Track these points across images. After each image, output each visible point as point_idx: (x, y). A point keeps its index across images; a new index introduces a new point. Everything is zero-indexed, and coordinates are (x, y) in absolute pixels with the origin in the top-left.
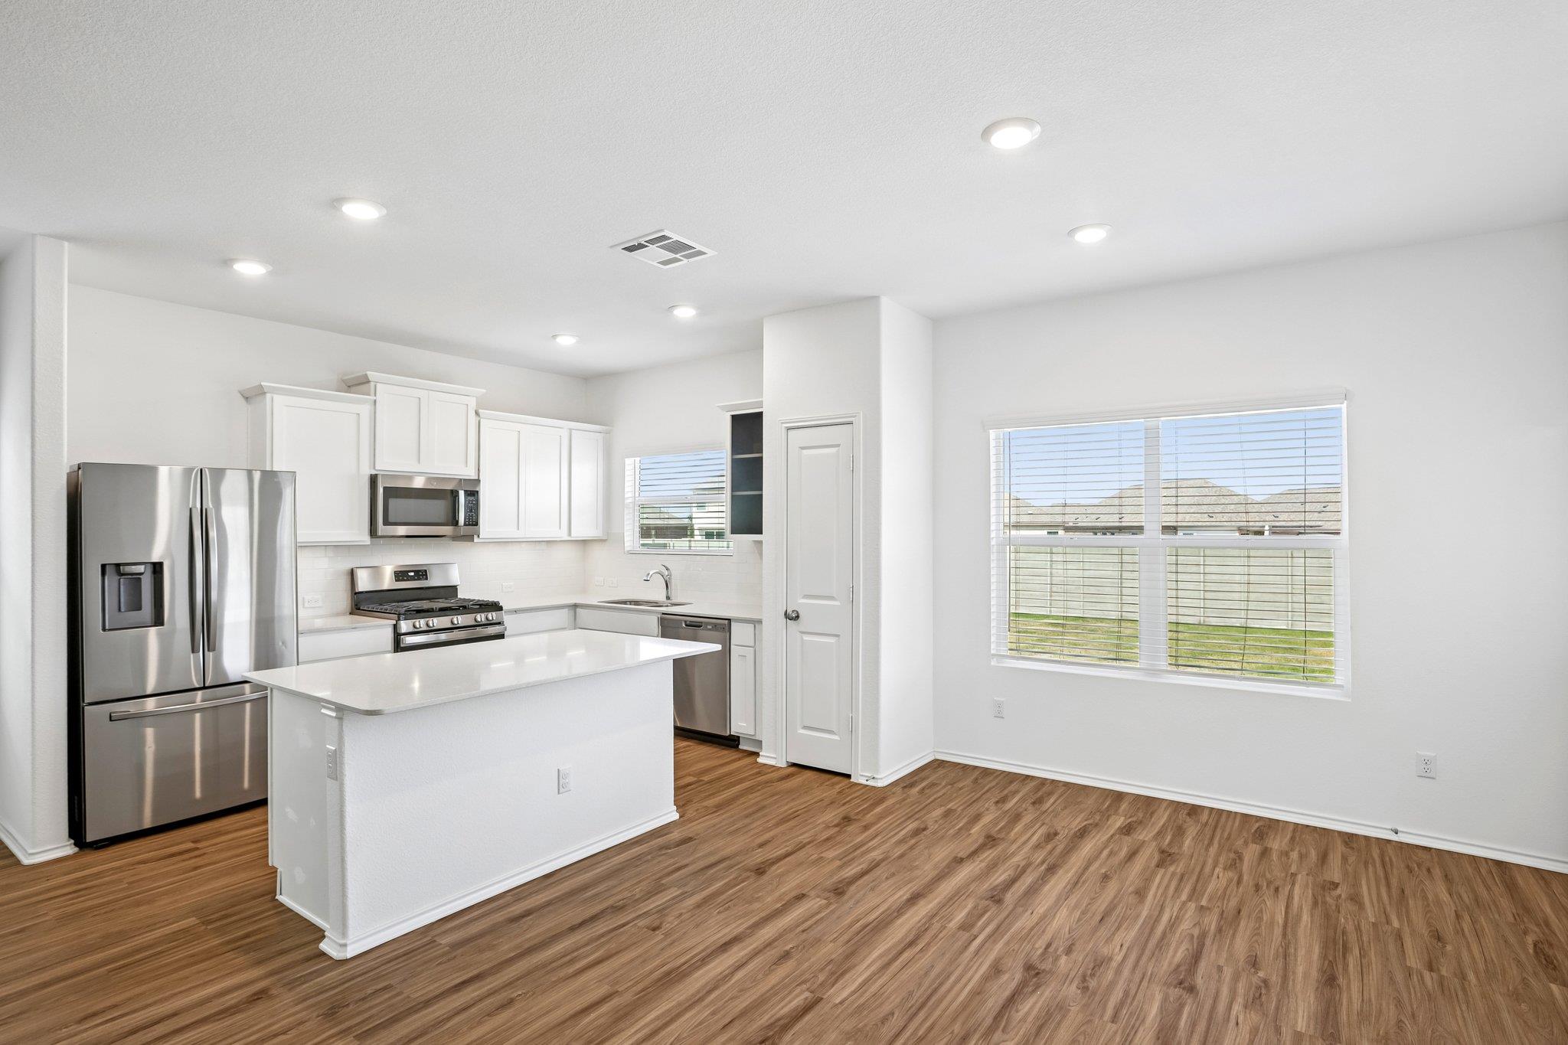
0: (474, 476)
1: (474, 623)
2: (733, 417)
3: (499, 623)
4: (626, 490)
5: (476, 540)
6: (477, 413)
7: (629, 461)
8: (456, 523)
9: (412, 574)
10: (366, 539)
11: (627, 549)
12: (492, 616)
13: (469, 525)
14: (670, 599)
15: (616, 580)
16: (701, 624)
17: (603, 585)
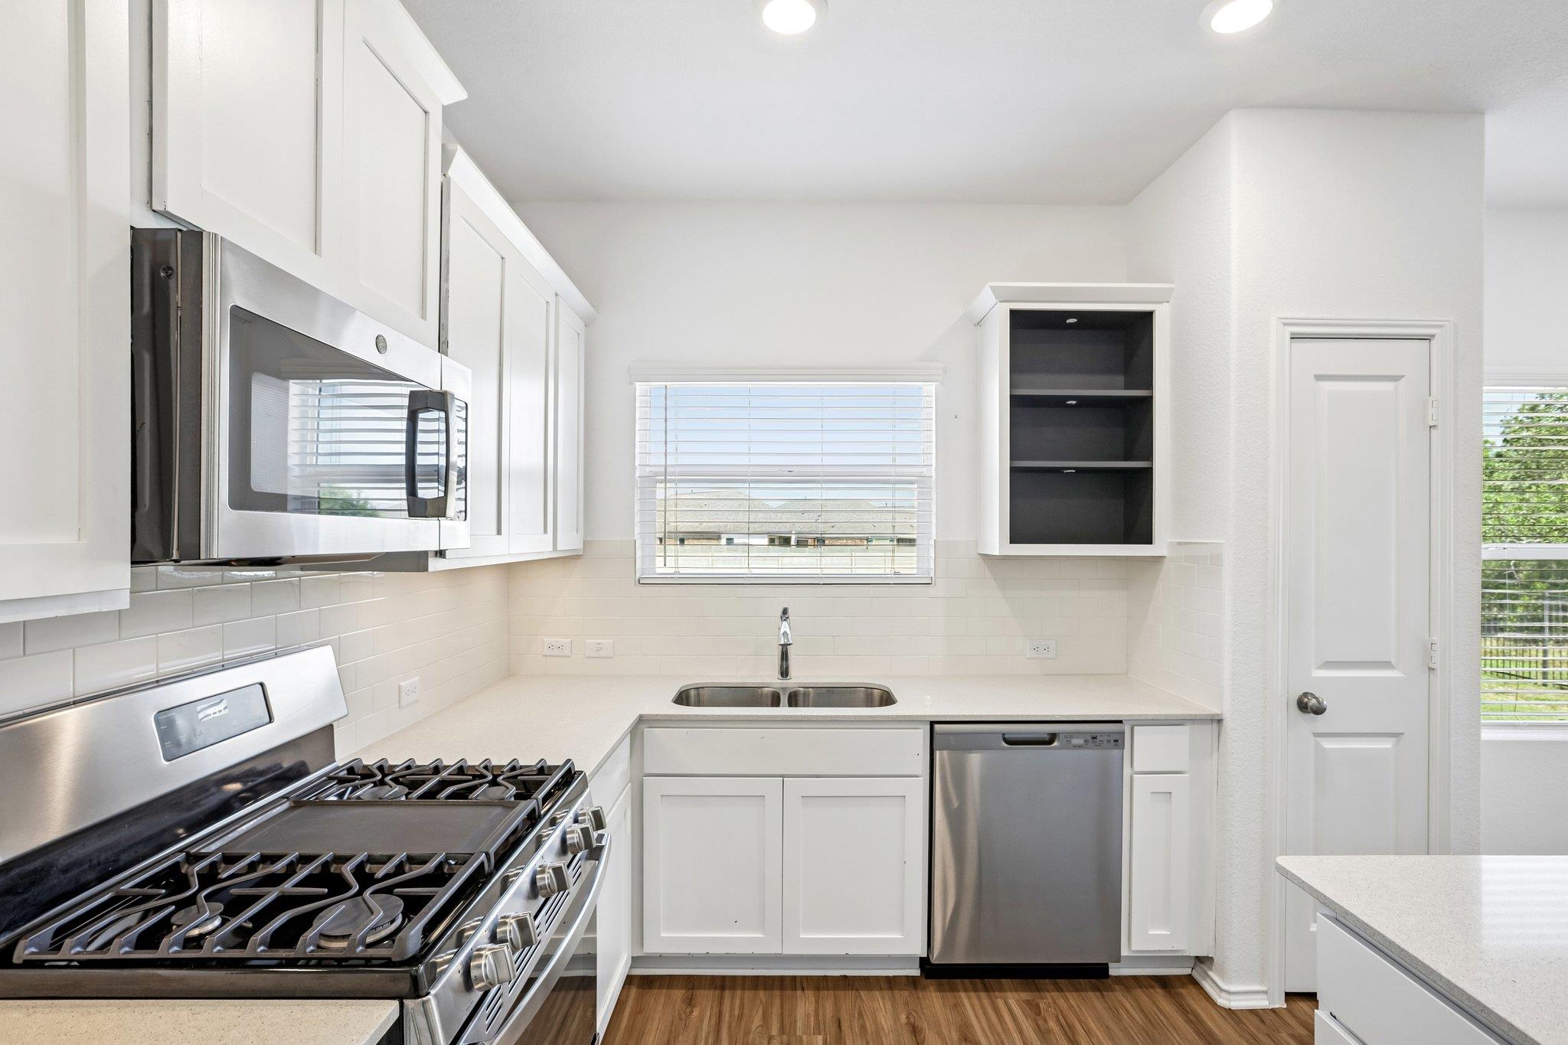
2: (1014, 314)
4: (639, 449)
11: (638, 576)
14: (787, 675)
15: (612, 641)
16: (1047, 737)
17: (569, 654)
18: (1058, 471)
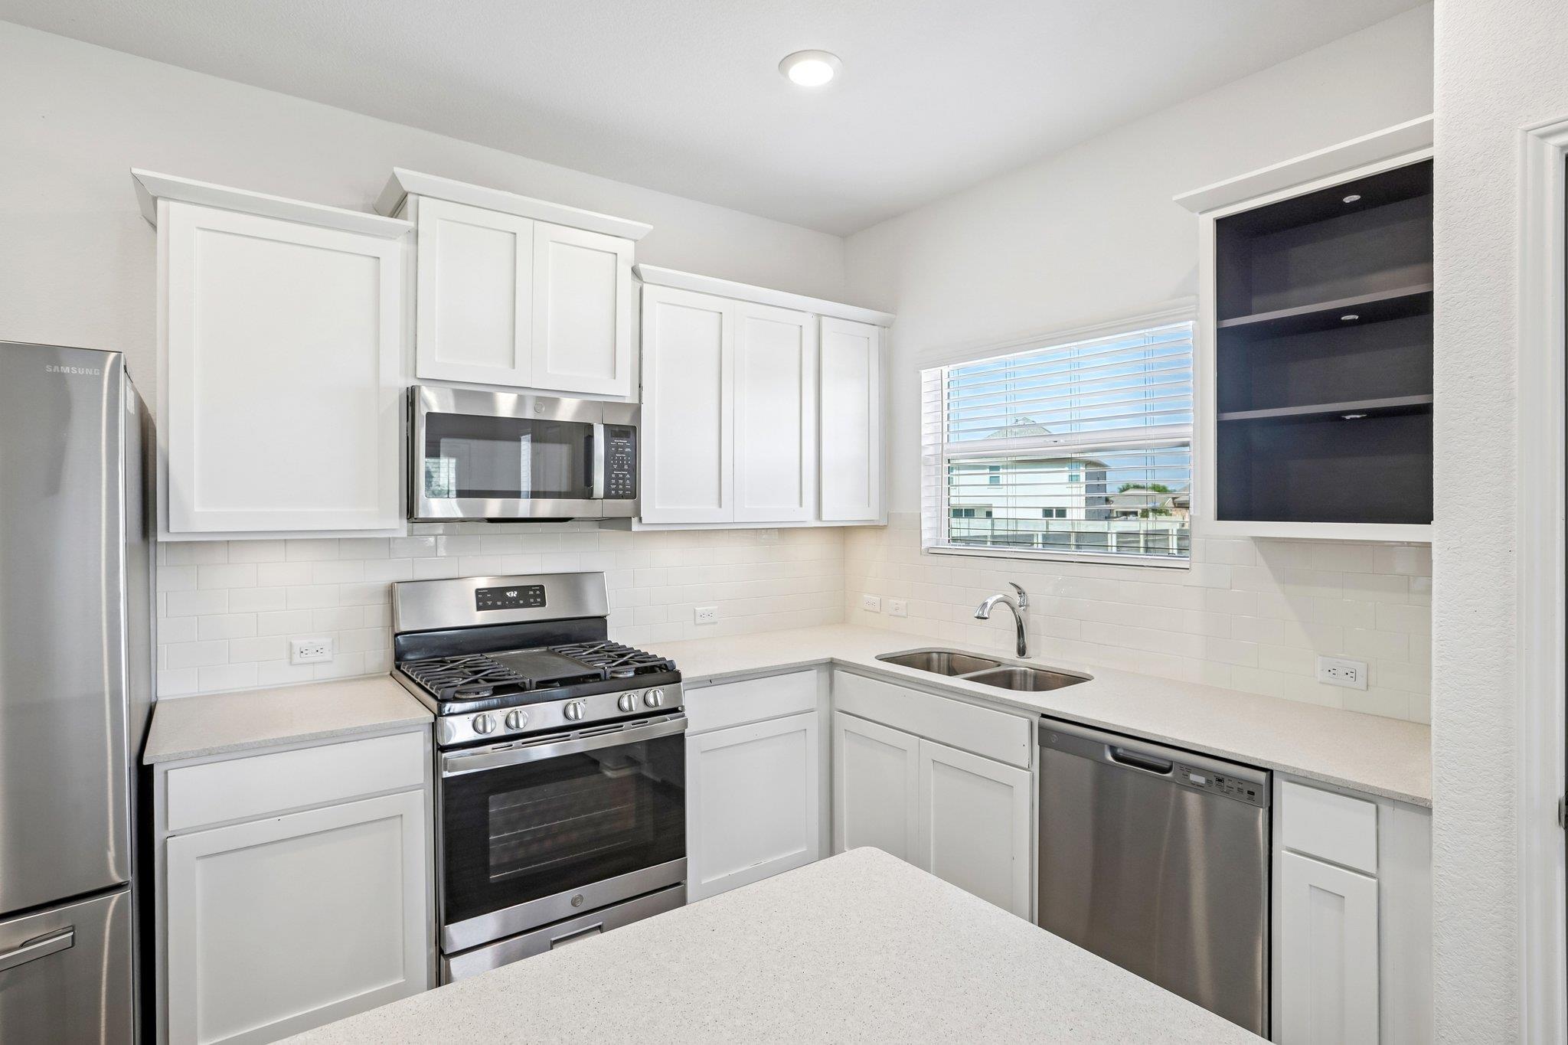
0: (630, 398)
1: (618, 714)
2: (1221, 223)
3: (675, 710)
4: (924, 431)
5: (635, 527)
6: (636, 272)
7: (927, 376)
8: (588, 494)
9: (513, 594)
10: (398, 525)
11: (925, 546)
12: (658, 697)
13: (617, 497)
14: (1024, 654)
15: (905, 603)
16: (1167, 765)
17: (879, 610)
18: (1337, 417)
